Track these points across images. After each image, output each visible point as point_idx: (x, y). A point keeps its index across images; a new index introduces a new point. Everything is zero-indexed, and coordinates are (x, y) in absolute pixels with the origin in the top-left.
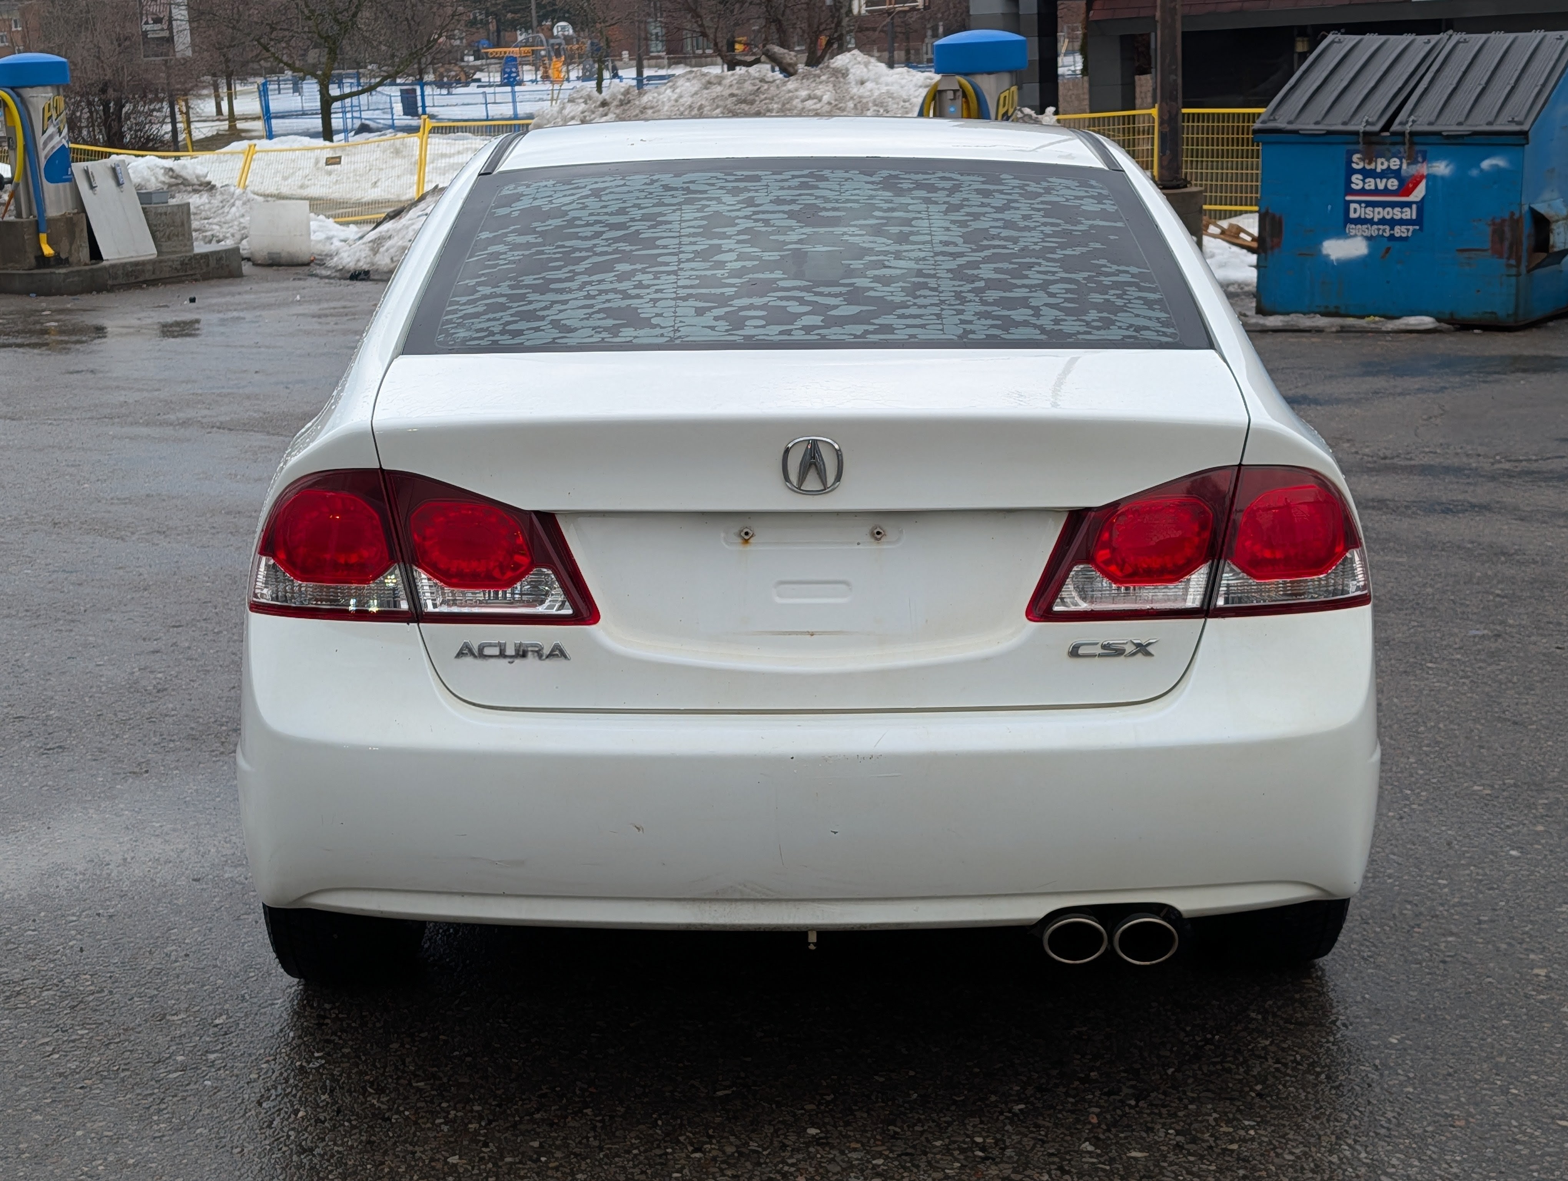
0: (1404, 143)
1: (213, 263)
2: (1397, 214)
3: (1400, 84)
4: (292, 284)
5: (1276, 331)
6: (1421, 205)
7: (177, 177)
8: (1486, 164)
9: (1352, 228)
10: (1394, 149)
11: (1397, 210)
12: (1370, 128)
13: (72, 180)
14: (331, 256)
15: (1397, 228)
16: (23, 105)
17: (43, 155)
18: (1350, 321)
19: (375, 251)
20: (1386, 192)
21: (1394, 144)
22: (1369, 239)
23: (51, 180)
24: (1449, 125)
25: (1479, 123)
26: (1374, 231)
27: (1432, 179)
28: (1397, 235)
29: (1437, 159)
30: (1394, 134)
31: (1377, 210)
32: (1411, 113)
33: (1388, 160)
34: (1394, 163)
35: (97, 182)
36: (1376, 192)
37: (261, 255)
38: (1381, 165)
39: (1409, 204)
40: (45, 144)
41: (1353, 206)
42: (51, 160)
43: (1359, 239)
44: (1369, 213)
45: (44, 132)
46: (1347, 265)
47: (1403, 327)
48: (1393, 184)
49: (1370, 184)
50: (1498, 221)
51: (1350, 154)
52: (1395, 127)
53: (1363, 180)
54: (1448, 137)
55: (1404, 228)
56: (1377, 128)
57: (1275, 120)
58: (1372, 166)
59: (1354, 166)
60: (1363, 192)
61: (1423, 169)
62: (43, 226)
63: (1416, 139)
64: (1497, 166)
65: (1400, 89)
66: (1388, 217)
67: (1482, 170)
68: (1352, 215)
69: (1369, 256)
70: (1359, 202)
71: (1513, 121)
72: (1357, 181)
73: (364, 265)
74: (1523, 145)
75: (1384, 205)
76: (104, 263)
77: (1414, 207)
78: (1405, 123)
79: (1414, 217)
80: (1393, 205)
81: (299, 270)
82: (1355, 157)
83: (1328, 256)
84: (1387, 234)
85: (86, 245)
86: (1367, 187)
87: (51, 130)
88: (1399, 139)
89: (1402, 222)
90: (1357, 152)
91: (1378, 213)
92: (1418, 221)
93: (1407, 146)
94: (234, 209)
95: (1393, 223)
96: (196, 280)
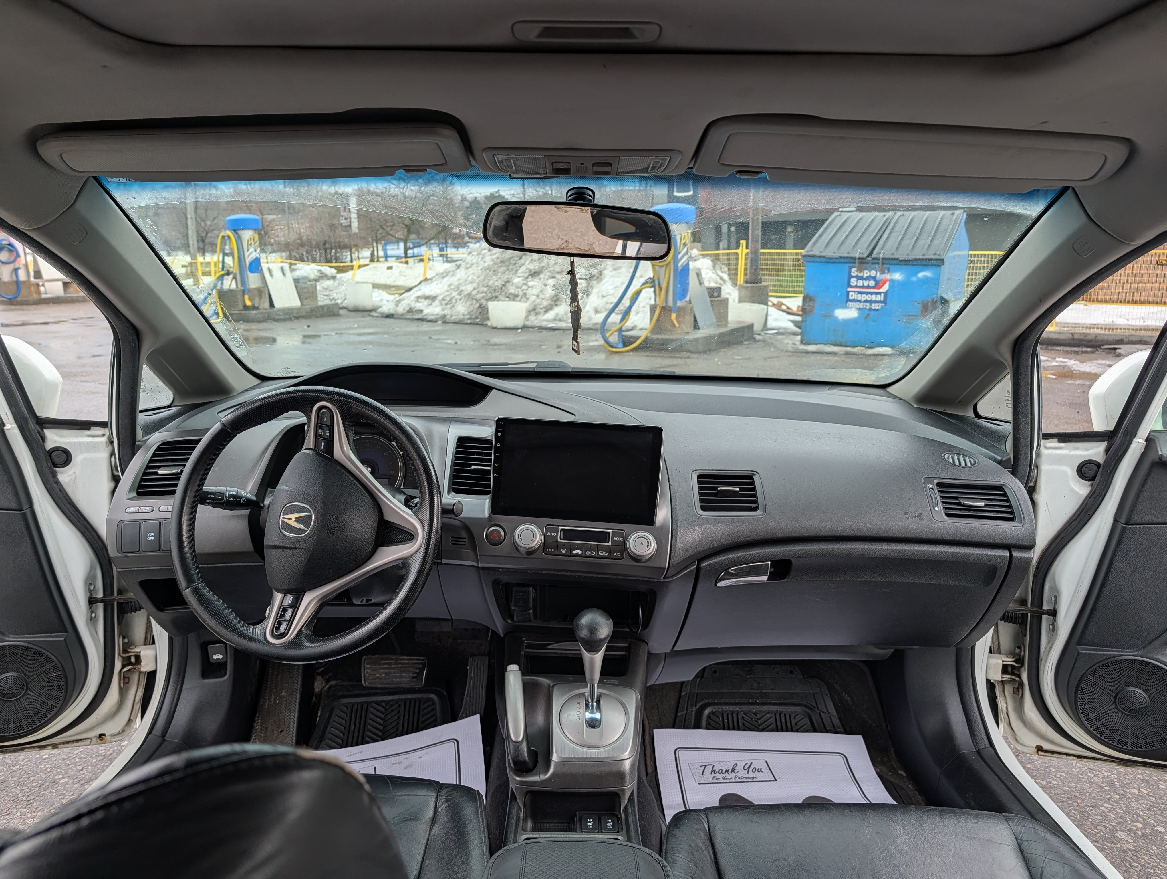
0: (878, 263)
1: (325, 310)
2: (873, 297)
3: (874, 235)
4: (360, 319)
5: (813, 353)
6: (886, 294)
7: (323, 273)
8: (921, 275)
9: (850, 304)
10: (873, 266)
11: (874, 296)
12: (861, 256)
13: (261, 272)
14: (381, 307)
15: (873, 305)
16: (239, 239)
17: (248, 260)
18: (849, 349)
19: (397, 305)
20: (868, 287)
21: (873, 263)
22: (859, 309)
23: (251, 271)
24: (901, 255)
25: (918, 254)
26: (861, 305)
27: (892, 281)
28: (873, 308)
29: (895, 271)
30: (874, 259)
31: (863, 295)
32: (882, 248)
33: (870, 271)
34: (873, 273)
35: (274, 273)
36: (863, 287)
37: (351, 306)
38: (866, 274)
39: (880, 293)
40: (249, 256)
41: (851, 294)
42: (251, 264)
43: (854, 309)
44: (859, 297)
45: (248, 250)
46: (847, 322)
47: (877, 353)
48: (872, 283)
49: (860, 283)
50: (925, 302)
51: (850, 268)
52: (873, 256)
53: (857, 281)
54: (901, 261)
55: (877, 304)
56: (865, 255)
57: (812, 250)
58: (861, 274)
59: (853, 274)
60: (856, 287)
61: (888, 276)
62: (246, 292)
63: (885, 262)
64: (926, 276)
65: (875, 237)
66: (869, 299)
67: (918, 278)
68: (850, 298)
69: (858, 318)
70: (854, 292)
71: (936, 254)
72: (853, 282)
73: (392, 312)
74: (940, 266)
75: (867, 293)
76: (275, 310)
77: (882, 295)
78: (881, 252)
79: (882, 299)
80: (871, 293)
81: (366, 313)
82: (853, 270)
83: (837, 317)
84: (868, 307)
85: (268, 300)
86: (858, 284)
87: (251, 249)
88: (876, 261)
89: (876, 302)
90: (855, 267)
91: (864, 297)
92: (884, 302)
93: (880, 265)
94: (343, 287)
95: (871, 302)
96: (318, 317)
